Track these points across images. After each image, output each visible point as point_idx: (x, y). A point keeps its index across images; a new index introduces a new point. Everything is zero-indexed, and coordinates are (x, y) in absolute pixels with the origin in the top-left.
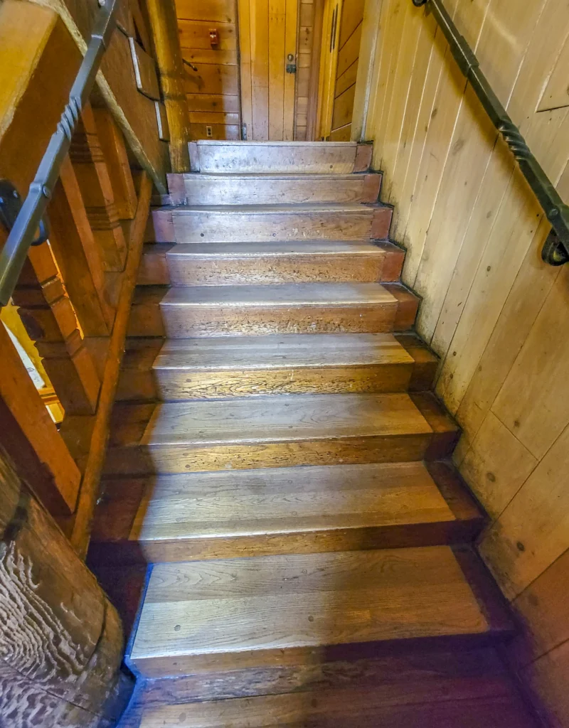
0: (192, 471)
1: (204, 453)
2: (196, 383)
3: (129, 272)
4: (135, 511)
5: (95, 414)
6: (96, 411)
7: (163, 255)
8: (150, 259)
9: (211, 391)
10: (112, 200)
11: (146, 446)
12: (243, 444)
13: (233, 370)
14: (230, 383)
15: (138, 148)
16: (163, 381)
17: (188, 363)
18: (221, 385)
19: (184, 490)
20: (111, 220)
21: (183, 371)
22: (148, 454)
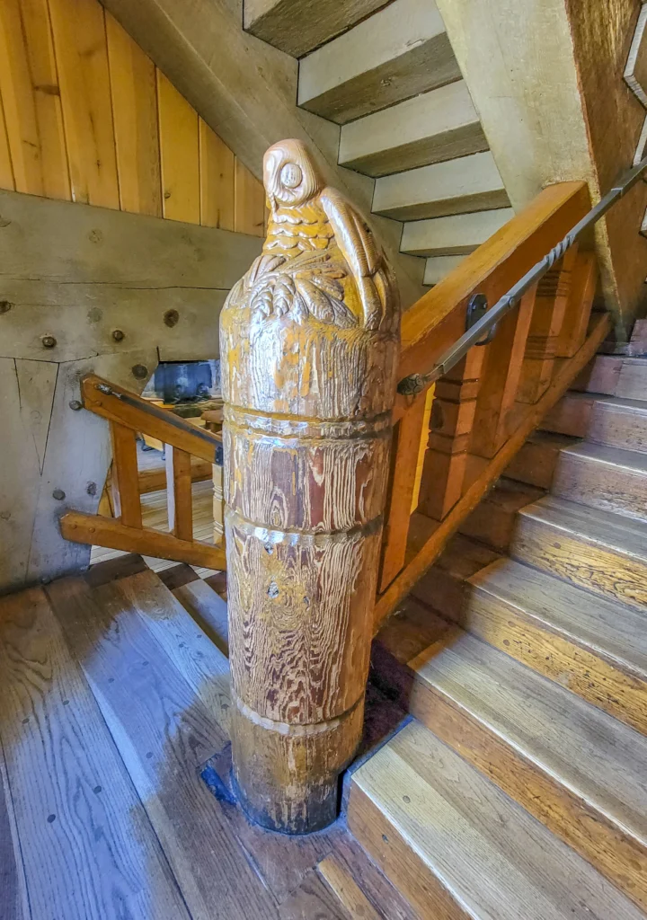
0: (510, 653)
1: (538, 637)
2: (567, 554)
3: (539, 407)
4: (425, 646)
5: (440, 521)
6: (444, 519)
7: (590, 402)
8: (571, 403)
9: (583, 574)
10: (557, 333)
11: (470, 586)
12: (602, 658)
13: (632, 559)
14: (619, 575)
15: (610, 289)
16: (525, 533)
17: (566, 524)
18: (603, 572)
19: (489, 665)
20: (547, 351)
21: (556, 531)
22: (469, 596)
